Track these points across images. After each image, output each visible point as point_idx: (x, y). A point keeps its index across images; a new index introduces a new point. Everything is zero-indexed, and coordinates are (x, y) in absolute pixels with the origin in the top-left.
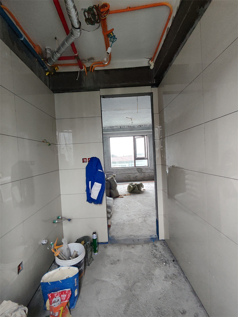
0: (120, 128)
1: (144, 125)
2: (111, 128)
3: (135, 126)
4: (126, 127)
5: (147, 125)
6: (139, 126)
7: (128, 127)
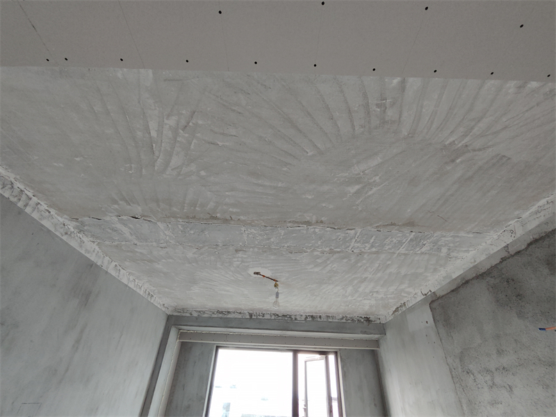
0: (248, 317)
1: (323, 316)
2: (220, 315)
3: (298, 318)
4: (267, 317)
5: (333, 317)
6: (309, 319)
7: (273, 317)
